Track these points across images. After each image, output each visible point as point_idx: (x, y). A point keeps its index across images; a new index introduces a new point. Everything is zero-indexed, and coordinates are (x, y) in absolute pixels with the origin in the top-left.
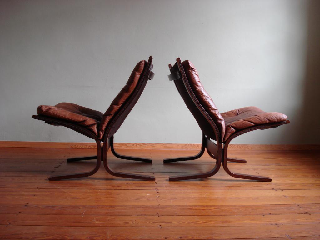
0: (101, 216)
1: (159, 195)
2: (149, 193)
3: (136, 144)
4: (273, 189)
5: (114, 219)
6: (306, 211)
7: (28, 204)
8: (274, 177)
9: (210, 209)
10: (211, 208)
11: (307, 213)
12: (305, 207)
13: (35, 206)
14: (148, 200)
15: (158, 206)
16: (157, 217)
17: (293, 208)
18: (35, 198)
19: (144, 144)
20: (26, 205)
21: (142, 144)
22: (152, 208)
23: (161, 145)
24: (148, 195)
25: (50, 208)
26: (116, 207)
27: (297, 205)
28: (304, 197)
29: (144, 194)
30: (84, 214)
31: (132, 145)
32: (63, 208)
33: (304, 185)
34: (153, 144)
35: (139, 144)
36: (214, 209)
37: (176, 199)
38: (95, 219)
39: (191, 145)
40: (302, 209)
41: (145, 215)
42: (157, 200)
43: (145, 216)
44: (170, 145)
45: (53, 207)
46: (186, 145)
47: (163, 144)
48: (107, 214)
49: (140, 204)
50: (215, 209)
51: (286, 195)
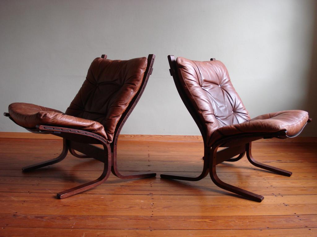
0: (91, 231)
1: (153, 202)
2: (142, 199)
3: (134, 135)
4: (273, 194)
5: (104, 234)
6: (307, 224)
7: (16, 213)
8: (274, 178)
9: (205, 222)
10: (207, 220)
11: (306, 227)
12: (304, 220)
13: (23, 216)
14: (142, 208)
15: (151, 217)
16: (149, 231)
17: (292, 221)
18: (25, 205)
19: (142, 136)
20: (14, 215)
21: (140, 136)
22: (145, 219)
23: (159, 136)
24: (142, 201)
25: (39, 219)
26: (108, 218)
27: (296, 216)
28: (305, 205)
29: (138, 201)
30: (73, 227)
31: (130, 136)
32: (53, 218)
33: (305, 189)
34: (151, 136)
35: (137, 136)
36: (209, 221)
37: (171, 207)
38: (84, 234)
39: (190, 136)
40: (302, 222)
41: (137, 229)
42: (151, 208)
43: (137, 231)
44: (168, 137)
45: (42, 217)
46: (185, 136)
47: (161, 135)
48: (97, 227)
49: (133, 213)
50: (211, 222)
51: (287, 203)
